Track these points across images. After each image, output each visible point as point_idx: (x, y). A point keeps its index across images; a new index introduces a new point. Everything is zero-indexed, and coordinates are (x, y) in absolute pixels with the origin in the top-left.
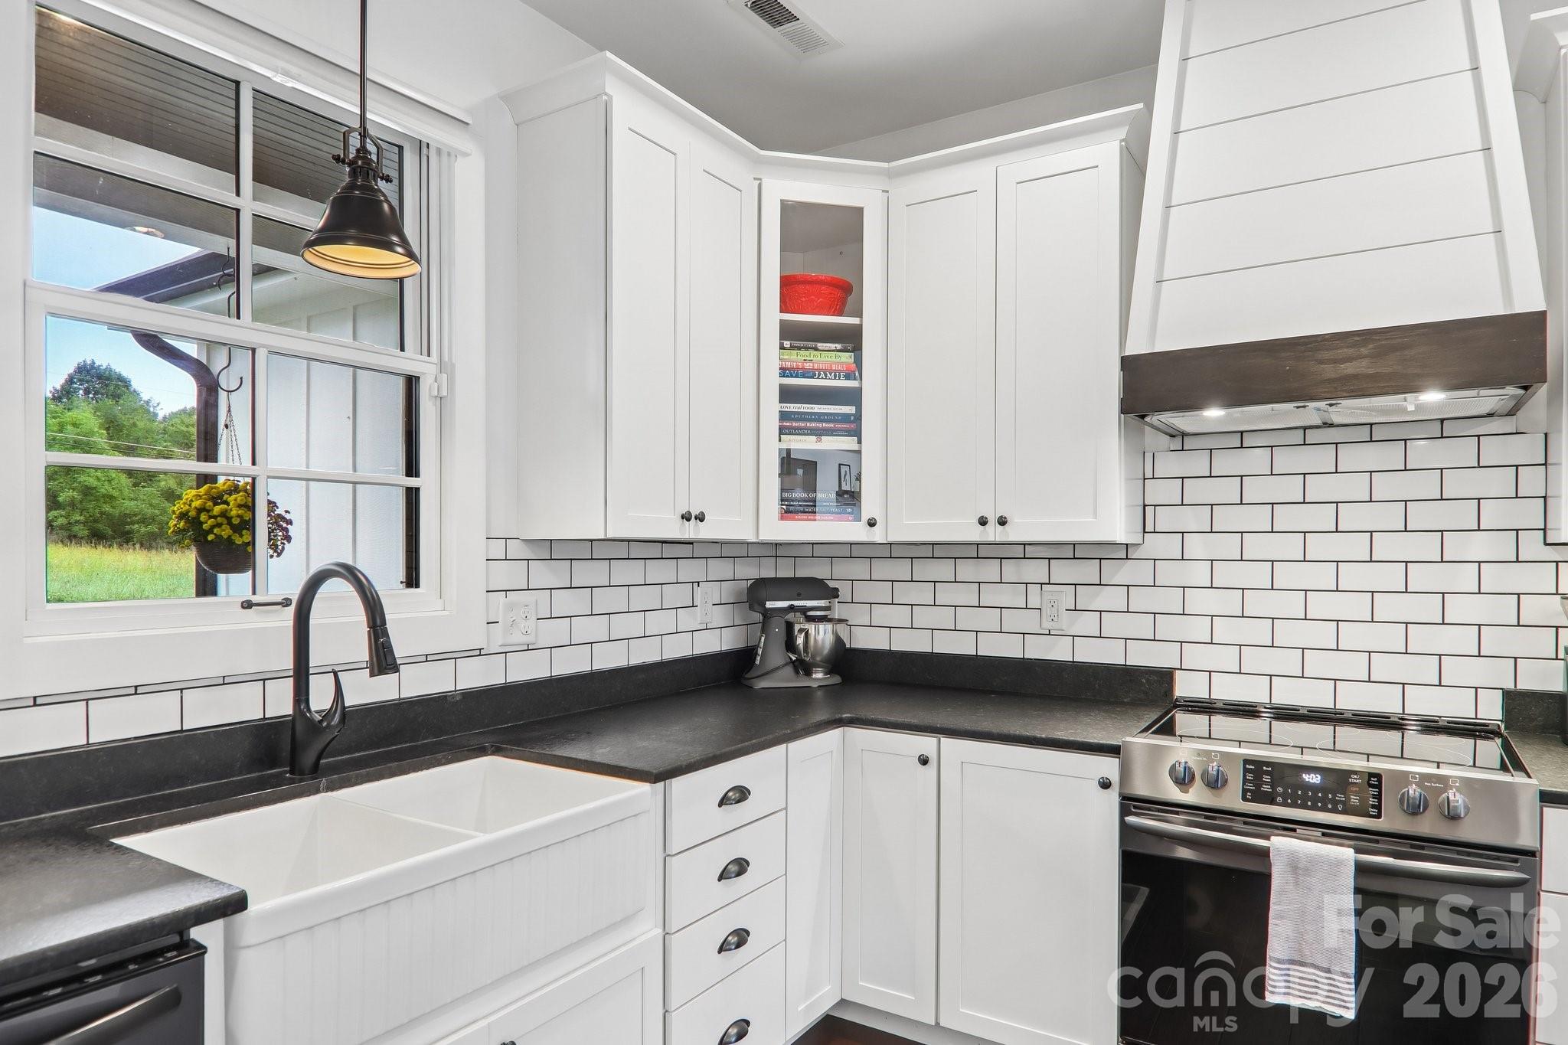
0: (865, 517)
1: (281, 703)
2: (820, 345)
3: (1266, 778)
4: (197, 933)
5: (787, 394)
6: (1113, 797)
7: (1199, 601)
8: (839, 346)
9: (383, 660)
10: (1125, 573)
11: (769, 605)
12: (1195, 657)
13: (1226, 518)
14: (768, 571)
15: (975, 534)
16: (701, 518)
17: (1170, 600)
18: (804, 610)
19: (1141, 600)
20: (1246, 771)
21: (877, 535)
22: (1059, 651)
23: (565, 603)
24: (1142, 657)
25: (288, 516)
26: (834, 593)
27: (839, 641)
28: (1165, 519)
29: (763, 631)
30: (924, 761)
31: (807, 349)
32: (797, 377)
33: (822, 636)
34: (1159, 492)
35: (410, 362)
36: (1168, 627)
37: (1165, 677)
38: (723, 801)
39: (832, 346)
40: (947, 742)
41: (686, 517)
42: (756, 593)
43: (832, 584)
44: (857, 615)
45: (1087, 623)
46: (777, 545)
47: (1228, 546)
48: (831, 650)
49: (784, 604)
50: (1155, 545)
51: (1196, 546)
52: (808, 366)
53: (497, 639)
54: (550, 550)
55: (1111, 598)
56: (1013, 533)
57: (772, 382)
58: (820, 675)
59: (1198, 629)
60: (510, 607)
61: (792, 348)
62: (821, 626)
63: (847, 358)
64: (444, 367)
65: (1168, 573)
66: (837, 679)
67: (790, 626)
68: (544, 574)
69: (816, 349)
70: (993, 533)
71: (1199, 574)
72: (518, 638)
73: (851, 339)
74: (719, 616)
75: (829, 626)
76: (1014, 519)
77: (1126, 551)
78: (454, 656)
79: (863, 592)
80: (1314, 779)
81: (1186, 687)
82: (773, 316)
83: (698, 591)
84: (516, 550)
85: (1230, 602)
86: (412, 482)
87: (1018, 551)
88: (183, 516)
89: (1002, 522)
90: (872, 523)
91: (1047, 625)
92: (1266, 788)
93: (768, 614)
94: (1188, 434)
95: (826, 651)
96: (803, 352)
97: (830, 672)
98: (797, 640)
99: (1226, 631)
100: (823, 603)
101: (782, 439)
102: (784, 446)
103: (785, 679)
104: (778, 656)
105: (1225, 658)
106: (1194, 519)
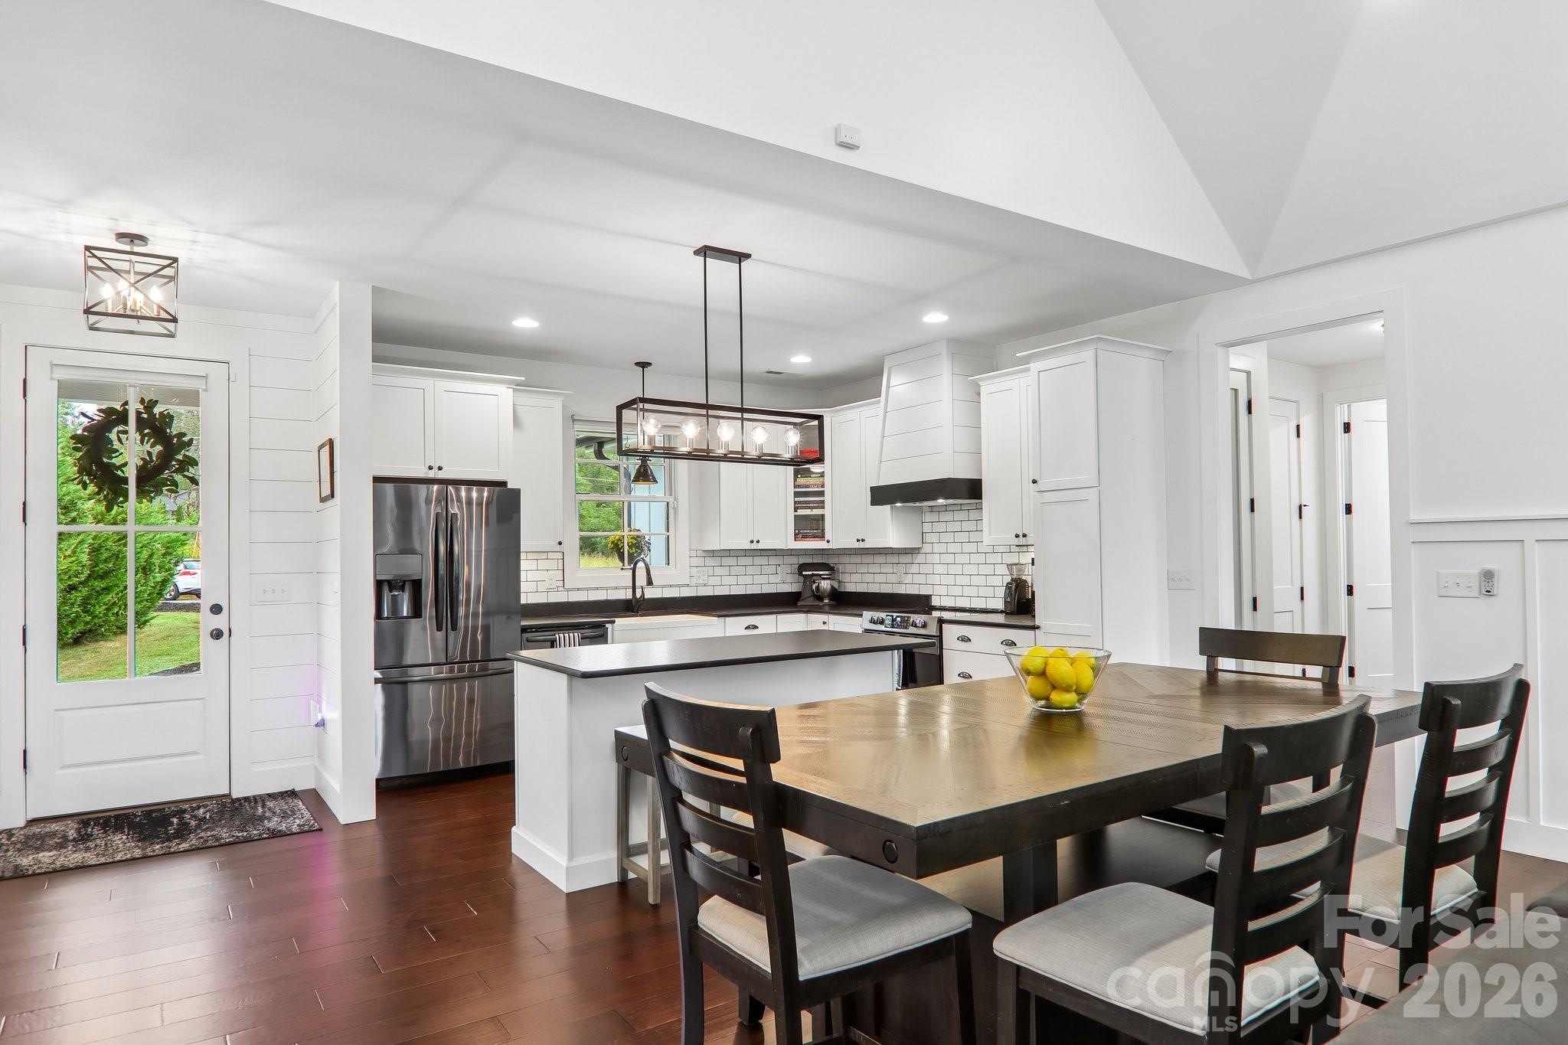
0: (826, 540)
1: (630, 596)
3: (891, 620)
4: (607, 625)
5: (797, 494)
7: (939, 569)
10: (920, 558)
11: (804, 573)
12: (938, 590)
13: (943, 537)
14: (803, 560)
15: (857, 545)
16: (758, 541)
17: (925, 569)
18: (819, 575)
21: (835, 546)
22: (902, 590)
23: (718, 571)
24: (924, 591)
26: (832, 569)
27: (835, 588)
28: (928, 538)
29: (804, 583)
30: (824, 623)
32: (800, 488)
33: (825, 585)
34: (927, 528)
35: (667, 498)
36: (932, 579)
37: (928, 598)
38: (747, 627)
40: (830, 616)
41: (752, 542)
42: (802, 567)
43: (832, 565)
44: (845, 578)
45: (908, 579)
47: (943, 548)
48: (831, 591)
49: (810, 573)
50: (926, 548)
51: (936, 548)
52: (807, 483)
53: (694, 581)
54: (712, 553)
55: (914, 569)
56: (868, 545)
57: (791, 490)
58: (826, 601)
59: (936, 579)
60: (698, 572)
61: (801, 477)
62: (825, 581)
63: (820, 479)
64: (675, 499)
65: (929, 559)
66: (834, 603)
67: (813, 581)
68: (710, 561)
69: (810, 477)
70: (861, 545)
71: (936, 558)
72: (703, 582)
74: (790, 579)
75: (829, 581)
76: (868, 539)
77: (918, 550)
78: (679, 586)
79: (848, 568)
80: (899, 619)
81: (935, 602)
83: (779, 568)
84: (700, 553)
85: (944, 570)
86: (668, 534)
88: (613, 542)
89: (863, 541)
90: (828, 542)
91: (898, 579)
93: (804, 577)
95: (828, 591)
97: (831, 600)
98: (814, 587)
99: (945, 580)
100: (827, 573)
101: (795, 511)
102: (796, 514)
103: (811, 602)
104: (808, 593)
105: (942, 590)
106: (935, 538)
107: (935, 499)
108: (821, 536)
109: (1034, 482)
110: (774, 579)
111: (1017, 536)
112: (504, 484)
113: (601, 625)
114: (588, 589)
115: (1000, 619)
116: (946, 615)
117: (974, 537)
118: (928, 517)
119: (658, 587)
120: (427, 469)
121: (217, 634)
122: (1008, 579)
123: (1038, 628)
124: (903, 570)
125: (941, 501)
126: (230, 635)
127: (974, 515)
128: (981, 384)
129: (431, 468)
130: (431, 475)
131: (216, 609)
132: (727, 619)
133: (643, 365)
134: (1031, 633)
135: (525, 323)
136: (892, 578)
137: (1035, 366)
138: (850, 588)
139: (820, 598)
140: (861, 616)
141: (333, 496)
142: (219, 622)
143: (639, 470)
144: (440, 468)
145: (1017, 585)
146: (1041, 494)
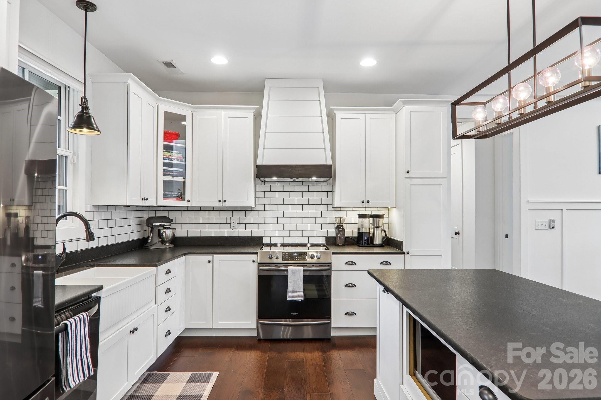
0: (186, 199)
3: (287, 255)
5: (165, 165)
6: (256, 264)
7: (268, 220)
8: (178, 152)
9: (90, 237)
10: (252, 214)
12: (267, 234)
13: (274, 201)
14: (152, 215)
15: (217, 204)
16: (147, 199)
17: (261, 220)
18: (163, 226)
19: (255, 220)
20: (283, 254)
21: (189, 204)
23: (102, 224)
24: (256, 234)
26: (172, 221)
27: (174, 235)
29: (151, 232)
30: (209, 262)
31: (169, 152)
32: (167, 160)
33: (168, 233)
36: (261, 227)
37: (261, 239)
38: (165, 273)
39: (177, 152)
40: (215, 256)
41: (143, 199)
42: (150, 221)
43: (171, 218)
44: (178, 227)
45: (242, 227)
46: (149, 207)
47: (274, 208)
49: (157, 224)
50: (260, 207)
51: (268, 208)
52: (170, 157)
54: (99, 209)
55: (247, 220)
56: (227, 204)
57: (161, 161)
58: (168, 244)
59: (268, 227)
61: (166, 151)
62: (169, 230)
63: (180, 155)
64: (75, 154)
65: (261, 214)
66: (173, 246)
67: (159, 231)
68: (97, 216)
69: (172, 152)
70: (222, 204)
71: (268, 214)
73: (183, 151)
74: (136, 229)
75: (171, 230)
76: (228, 201)
77: (251, 209)
78: (78, 240)
79: (179, 220)
80: (295, 254)
81: (266, 241)
82: (162, 142)
83: (131, 221)
84: (92, 209)
85: (274, 220)
86: (66, 188)
87: (225, 209)
89: (225, 201)
90: (189, 201)
91: (232, 227)
92: (287, 257)
93: (153, 227)
94: (266, 181)
95: (170, 238)
96: (168, 153)
97: (171, 244)
99: (274, 227)
100: (169, 224)
101: (164, 177)
102: (164, 179)
103: (158, 246)
105: (274, 233)
106: (267, 201)
107: (310, 177)
109: (408, 172)
111: (363, 202)
122: (336, 226)
123: (408, 253)
124: (237, 220)
128: (335, 112)
133: (87, 6)
134: (401, 256)
136: (225, 227)
138: (181, 234)
139: (164, 243)
140: (254, 254)
143: (79, 117)
145: (340, 229)
146: (408, 179)
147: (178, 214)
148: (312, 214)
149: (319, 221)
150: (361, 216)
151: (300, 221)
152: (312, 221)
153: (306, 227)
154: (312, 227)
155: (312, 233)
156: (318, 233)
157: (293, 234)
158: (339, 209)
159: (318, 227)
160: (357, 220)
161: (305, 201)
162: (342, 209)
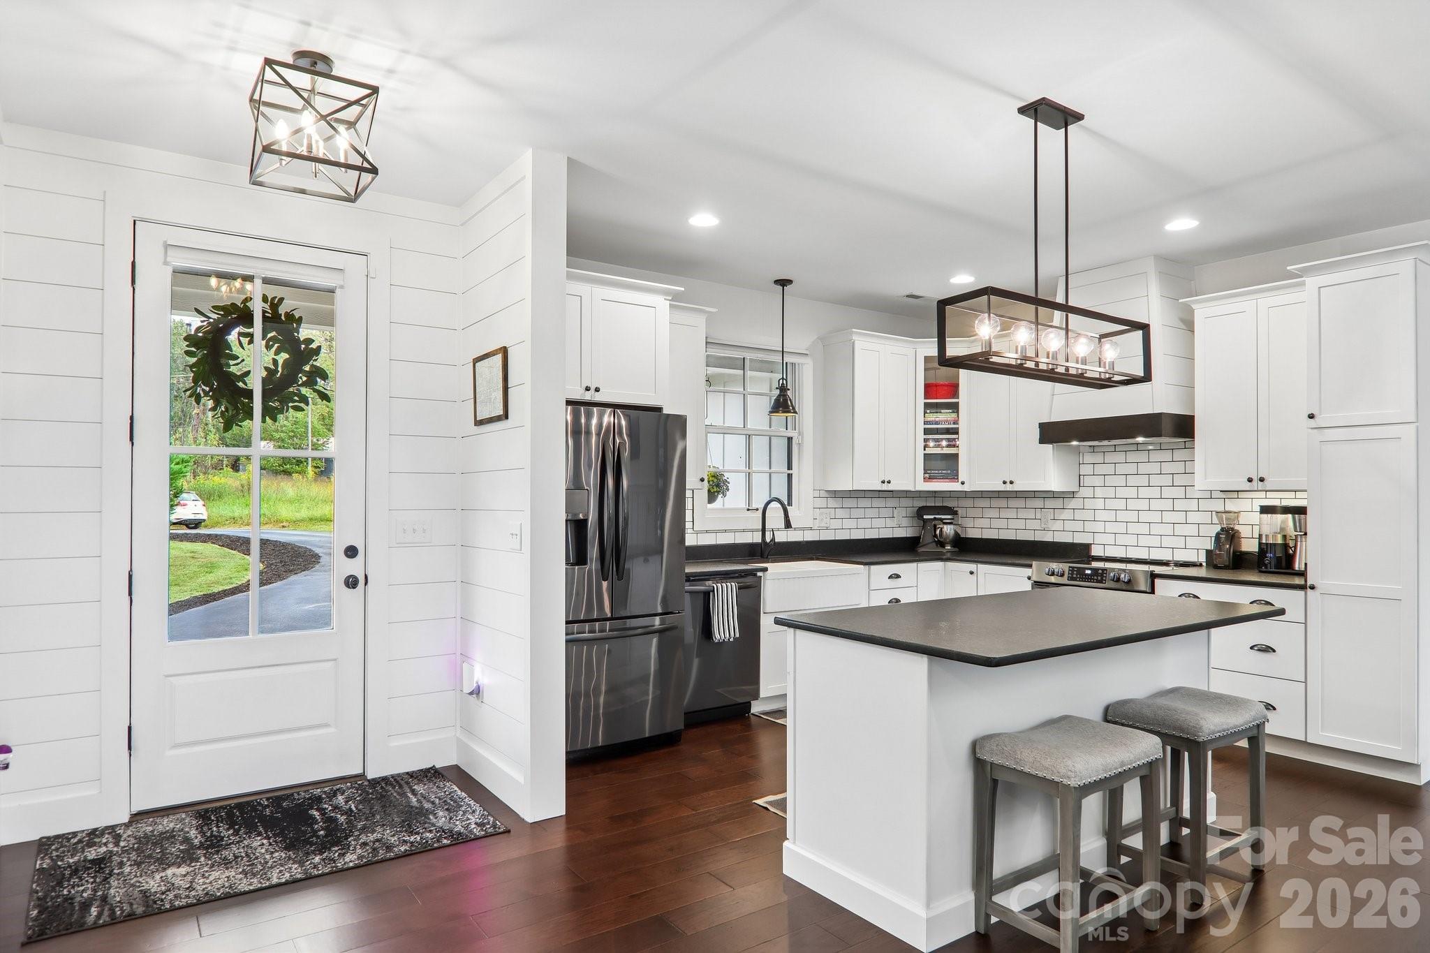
0: (960, 481)
1: (757, 538)
2: (942, 411)
3: (1075, 572)
4: (759, 574)
5: (927, 431)
6: (1031, 582)
7: (1101, 515)
8: (951, 411)
10: (1073, 503)
11: (925, 517)
12: (1100, 539)
13: (1110, 481)
14: (922, 503)
15: (1002, 488)
16: (889, 482)
17: (1088, 515)
18: (941, 520)
19: (1079, 515)
20: (1069, 570)
21: (966, 488)
22: (1048, 537)
23: (840, 513)
24: (1080, 539)
25: (728, 480)
26: (955, 513)
27: (957, 533)
28: (1087, 481)
29: (923, 528)
30: (972, 573)
31: (935, 412)
32: (931, 424)
33: (948, 530)
34: (1086, 469)
35: (790, 433)
36: (1090, 527)
37: (1087, 547)
38: (890, 577)
39: (948, 411)
40: (980, 566)
41: (883, 482)
42: (921, 512)
43: (955, 509)
44: (968, 523)
45: (1058, 525)
46: (935, 492)
47: (1110, 492)
48: (953, 536)
49: (932, 517)
50: (1085, 492)
51: (1099, 492)
52: (937, 419)
53: (816, 525)
54: (835, 494)
55: (1067, 514)
56: (1016, 487)
57: (921, 427)
58: (949, 548)
59: (1099, 527)
60: (822, 514)
61: (930, 413)
62: (949, 526)
63: (954, 415)
64: (800, 434)
65: (1089, 504)
66: (957, 549)
67: (935, 526)
68: (832, 503)
69: (941, 413)
70: (1009, 487)
71: (1099, 504)
72: (823, 525)
73: (955, 407)
74: (905, 522)
75: (952, 526)
76: (1016, 482)
77: (1072, 495)
78: (803, 529)
79: (971, 513)
80: (1088, 572)
81: (1096, 551)
82: (921, 400)
83: (896, 511)
84: (823, 494)
85: (1110, 516)
86: (790, 472)
89: (1012, 482)
90: (963, 483)
91: (1043, 526)
92: (1075, 576)
93: (925, 521)
94: (1096, 446)
95: (951, 537)
96: (934, 414)
97: (954, 546)
98: (938, 532)
99: (1110, 528)
100: (949, 517)
101: (925, 450)
102: (926, 452)
103: (932, 548)
104: (929, 539)
105: (1109, 539)
106: (1098, 481)
108: (954, 476)
109: (1311, 416)
110: (890, 523)
111: (1250, 480)
112: (659, 409)
113: (752, 573)
114: (716, 532)
115: (1202, 572)
116: (1158, 569)
117: (1179, 480)
118: (1089, 458)
119: (795, 529)
120: (583, 390)
121: (351, 582)
123: (1312, 588)
124: (1050, 514)
125: (1140, 439)
126: (366, 584)
127: (1179, 455)
128: (1194, 306)
129: (588, 389)
130: (588, 397)
131: (351, 552)
132: (873, 567)
133: (783, 283)
134: (1301, 593)
135: (703, 220)
136: (1035, 524)
137: (1312, 282)
138: (973, 534)
139: (942, 544)
140: (1030, 566)
141: (506, 417)
142: (354, 567)
143: (777, 400)
144: (597, 390)
145: (1229, 535)
146: (1316, 431)
147: (969, 503)
148: (1179, 505)
149: (1193, 517)
150: (1266, 510)
151: (1156, 517)
152: (1180, 517)
153: (1168, 529)
154: (1179, 530)
155: (1180, 542)
156: (1192, 543)
157: (1144, 541)
158: (1235, 495)
159: (1192, 530)
160: (1256, 517)
161: (1167, 480)
162: (1241, 495)
